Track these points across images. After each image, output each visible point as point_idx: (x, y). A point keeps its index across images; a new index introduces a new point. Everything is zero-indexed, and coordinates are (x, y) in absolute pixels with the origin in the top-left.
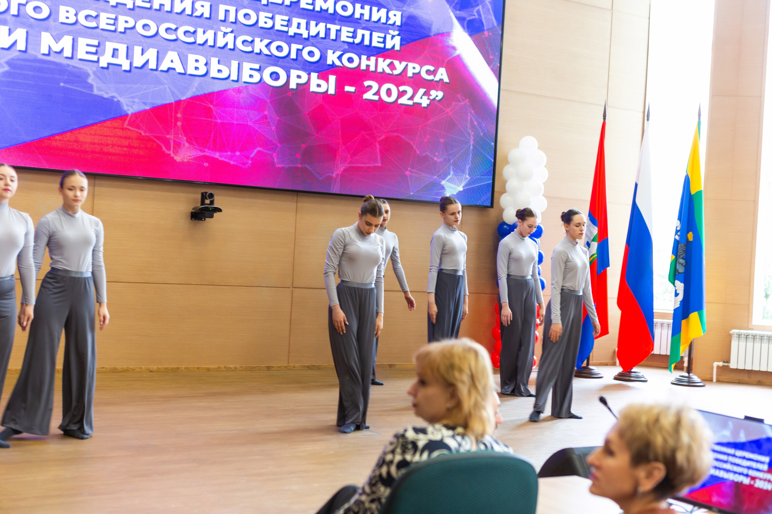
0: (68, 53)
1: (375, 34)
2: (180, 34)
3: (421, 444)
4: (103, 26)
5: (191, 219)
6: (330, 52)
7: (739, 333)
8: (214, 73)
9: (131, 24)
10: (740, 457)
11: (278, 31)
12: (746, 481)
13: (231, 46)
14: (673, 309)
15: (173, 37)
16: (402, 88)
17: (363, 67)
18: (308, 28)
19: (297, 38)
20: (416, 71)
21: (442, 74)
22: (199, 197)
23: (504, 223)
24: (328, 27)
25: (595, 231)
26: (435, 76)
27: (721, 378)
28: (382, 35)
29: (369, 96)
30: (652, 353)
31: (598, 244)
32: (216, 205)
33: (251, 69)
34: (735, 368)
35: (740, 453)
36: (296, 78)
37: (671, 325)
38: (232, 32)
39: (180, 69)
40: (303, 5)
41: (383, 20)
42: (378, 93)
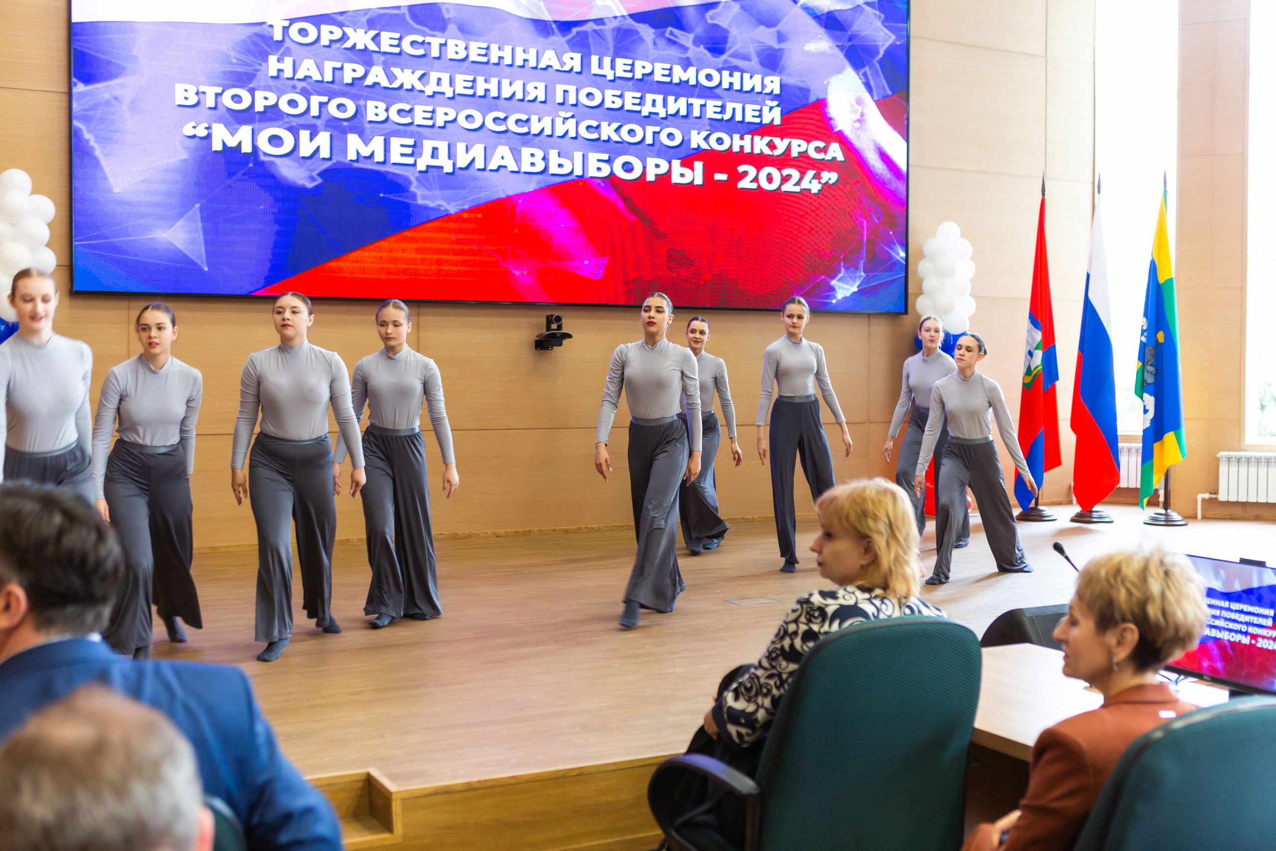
0: (379, 157)
1: (749, 107)
2: (511, 122)
3: (830, 610)
4: (418, 120)
5: (536, 348)
6: (694, 133)
7: (1229, 455)
8: (553, 169)
9: (451, 117)
10: (1236, 611)
11: (628, 111)
12: (1246, 640)
13: (572, 134)
14: (1142, 430)
15: (502, 128)
16: (786, 172)
17: (736, 149)
18: (665, 105)
19: (651, 118)
20: (802, 149)
21: (835, 151)
22: (544, 321)
24: (689, 102)
25: (1038, 336)
26: (825, 154)
27: (1209, 514)
28: (758, 107)
29: (744, 184)
30: (1118, 486)
31: (1043, 353)
32: (564, 331)
33: (599, 160)
34: (1226, 500)
35: (1235, 606)
36: (655, 168)
37: (1141, 450)
38: (573, 117)
39: (513, 167)
40: (658, 77)
41: (758, 89)
42: (756, 180)
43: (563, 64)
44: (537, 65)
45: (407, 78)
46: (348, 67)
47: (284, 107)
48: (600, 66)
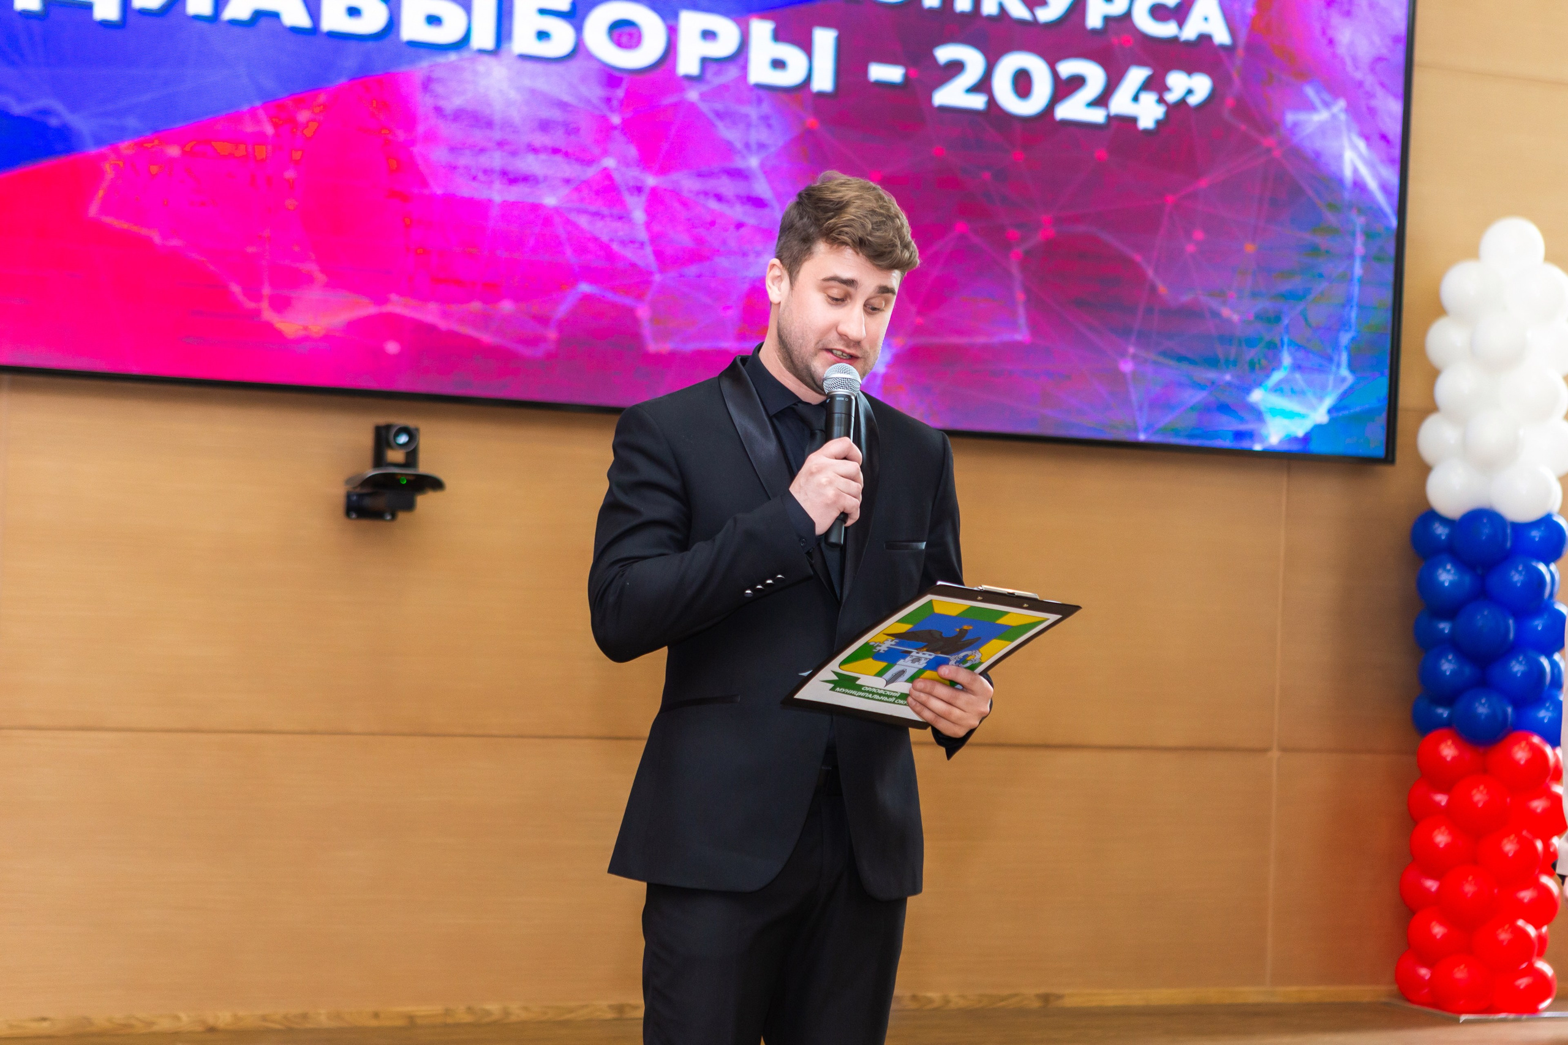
5: (349, 516)
8: (413, 28)
16: (1068, 68)
17: (931, 2)
20: (1117, 9)
21: (1208, 20)
22: (366, 440)
23: (1431, 516)
26: (1181, 26)
29: (952, 95)
32: (424, 467)
33: (543, 12)
39: (295, 14)
42: (984, 85)
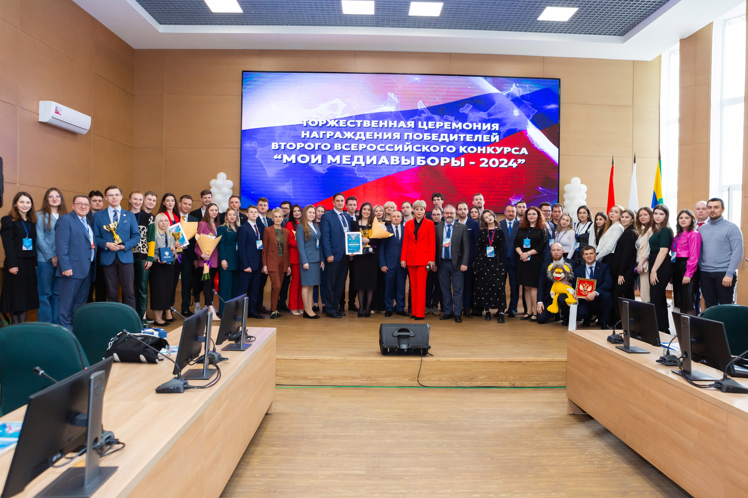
0: (338, 162)
1: (485, 136)
2: (387, 148)
4: (353, 149)
6: (461, 147)
8: (403, 163)
9: (364, 147)
11: (433, 141)
13: (411, 150)
15: (384, 150)
16: (501, 160)
17: (479, 152)
18: (449, 137)
19: (443, 143)
21: (524, 151)
24: (459, 136)
26: (520, 153)
28: (489, 136)
29: (483, 165)
33: (421, 159)
38: (411, 144)
39: (387, 163)
40: (446, 127)
41: (489, 129)
42: (488, 163)
43: (407, 125)
44: (397, 126)
45: (349, 135)
46: (328, 133)
47: (306, 147)
48: (422, 125)
